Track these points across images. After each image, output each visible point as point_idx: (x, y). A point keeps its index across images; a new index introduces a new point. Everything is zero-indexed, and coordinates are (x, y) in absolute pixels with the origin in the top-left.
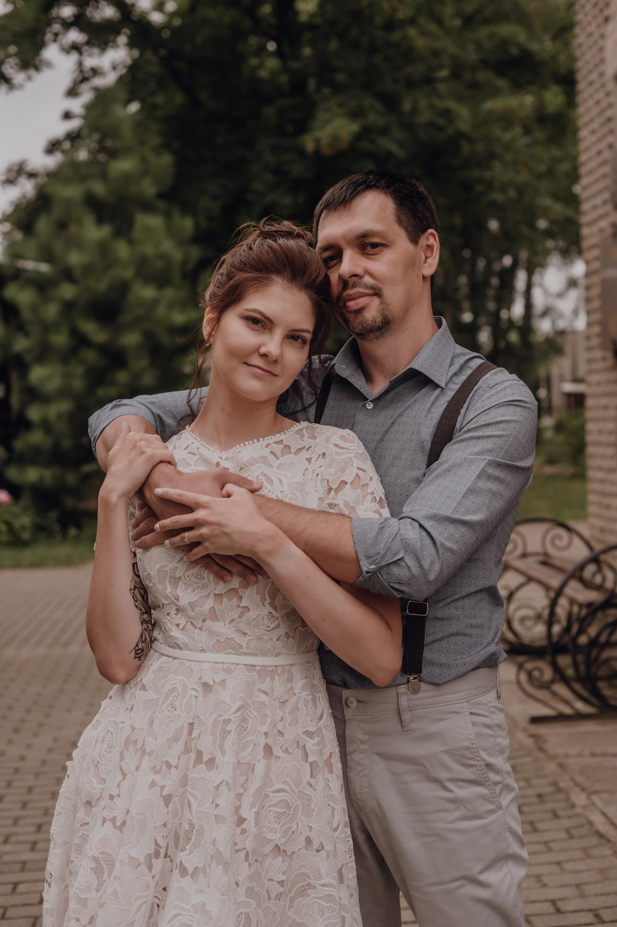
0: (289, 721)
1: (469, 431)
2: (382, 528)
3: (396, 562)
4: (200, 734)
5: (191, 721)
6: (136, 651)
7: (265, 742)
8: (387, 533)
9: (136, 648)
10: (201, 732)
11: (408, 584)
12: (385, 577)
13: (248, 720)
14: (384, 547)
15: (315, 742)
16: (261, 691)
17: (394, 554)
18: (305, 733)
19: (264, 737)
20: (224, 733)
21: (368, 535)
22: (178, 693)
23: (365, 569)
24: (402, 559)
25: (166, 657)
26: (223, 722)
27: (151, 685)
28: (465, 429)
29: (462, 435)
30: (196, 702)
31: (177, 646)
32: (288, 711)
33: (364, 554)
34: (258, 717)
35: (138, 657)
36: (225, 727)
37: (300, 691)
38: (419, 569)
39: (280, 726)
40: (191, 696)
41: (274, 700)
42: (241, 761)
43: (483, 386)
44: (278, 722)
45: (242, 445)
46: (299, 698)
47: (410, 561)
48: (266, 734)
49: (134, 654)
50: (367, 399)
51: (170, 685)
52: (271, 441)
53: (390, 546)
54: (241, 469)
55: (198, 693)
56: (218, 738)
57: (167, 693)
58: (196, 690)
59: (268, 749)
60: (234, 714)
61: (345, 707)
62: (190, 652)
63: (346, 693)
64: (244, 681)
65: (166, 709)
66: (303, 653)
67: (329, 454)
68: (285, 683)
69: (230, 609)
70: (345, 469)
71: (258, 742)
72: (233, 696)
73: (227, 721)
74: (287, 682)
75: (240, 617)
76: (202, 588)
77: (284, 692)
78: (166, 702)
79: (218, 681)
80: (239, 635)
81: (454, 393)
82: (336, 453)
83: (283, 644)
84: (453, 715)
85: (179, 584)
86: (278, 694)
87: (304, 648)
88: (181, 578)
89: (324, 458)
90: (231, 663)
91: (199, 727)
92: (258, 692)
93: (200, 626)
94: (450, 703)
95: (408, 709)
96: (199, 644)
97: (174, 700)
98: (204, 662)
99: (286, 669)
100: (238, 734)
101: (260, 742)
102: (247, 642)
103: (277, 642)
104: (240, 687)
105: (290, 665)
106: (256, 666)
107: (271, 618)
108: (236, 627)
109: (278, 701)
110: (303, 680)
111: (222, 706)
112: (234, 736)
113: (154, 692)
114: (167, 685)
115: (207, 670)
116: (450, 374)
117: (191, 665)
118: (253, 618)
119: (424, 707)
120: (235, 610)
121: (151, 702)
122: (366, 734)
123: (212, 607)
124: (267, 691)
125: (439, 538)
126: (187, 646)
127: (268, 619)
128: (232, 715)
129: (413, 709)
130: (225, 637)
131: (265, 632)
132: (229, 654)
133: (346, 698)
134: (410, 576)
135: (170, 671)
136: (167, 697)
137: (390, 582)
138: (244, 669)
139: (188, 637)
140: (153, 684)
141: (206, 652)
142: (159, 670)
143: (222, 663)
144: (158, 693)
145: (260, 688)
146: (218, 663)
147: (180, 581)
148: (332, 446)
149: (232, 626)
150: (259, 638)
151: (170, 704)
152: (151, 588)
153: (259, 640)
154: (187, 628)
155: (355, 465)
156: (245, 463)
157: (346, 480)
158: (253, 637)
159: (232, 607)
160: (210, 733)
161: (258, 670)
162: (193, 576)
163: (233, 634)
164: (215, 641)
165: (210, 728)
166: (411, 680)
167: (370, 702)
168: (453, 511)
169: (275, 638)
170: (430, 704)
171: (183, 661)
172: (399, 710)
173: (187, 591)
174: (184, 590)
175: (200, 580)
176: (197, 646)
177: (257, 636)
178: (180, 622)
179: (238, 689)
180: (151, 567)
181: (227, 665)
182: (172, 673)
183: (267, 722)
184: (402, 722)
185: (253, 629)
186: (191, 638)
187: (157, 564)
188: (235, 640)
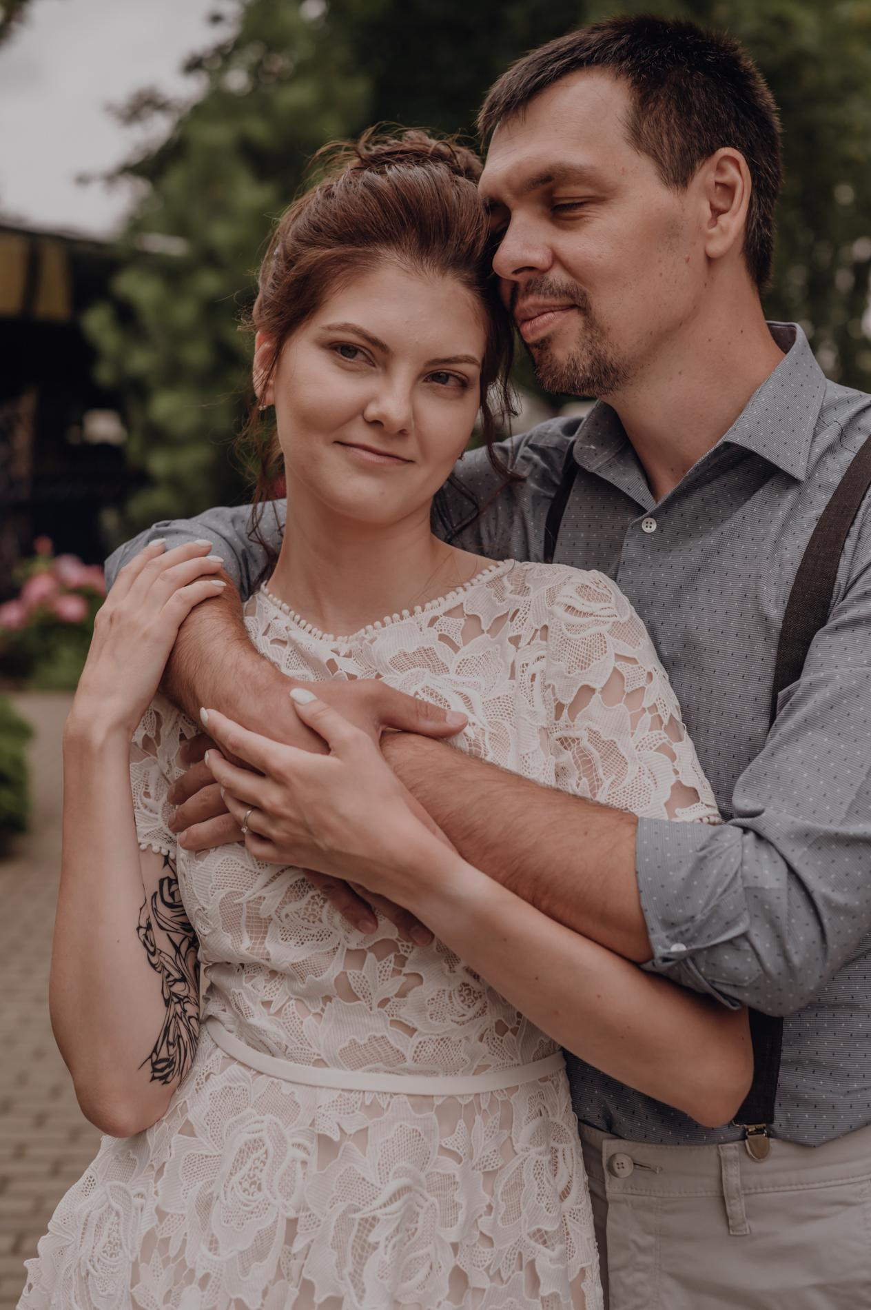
0: (502, 1211)
1: (866, 596)
2: (703, 858)
3: (730, 942)
4: (309, 1247)
5: (291, 1214)
6: (153, 1065)
7: (452, 1265)
8: (713, 871)
9: (154, 1057)
10: (312, 1241)
11: (755, 989)
12: (703, 970)
13: (418, 1214)
14: (706, 905)
15: (554, 1254)
16: (444, 1150)
17: (727, 924)
18: (534, 1234)
19: (452, 1254)
20: (363, 1248)
21: (671, 873)
22: (266, 1152)
24: (744, 936)
25: (240, 1067)
26: (360, 1224)
27: (205, 1126)
30: (305, 1174)
31: (265, 1048)
32: (500, 1192)
33: (660, 918)
34: (438, 1206)
35: (161, 1078)
36: (364, 1236)
37: (528, 1146)
39: (485, 1224)
40: (294, 1160)
41: (474, 1168)
42: (400, 1300)
44: (481, 1216)
45: (378, 624)
46: (524, 1160)
47: (762, 942)
48: (455, 1247)
49: (149, 1070)
51: (249, 1133)
52: (438, 612)
53: (718, 905)
55: (309, 1155)
56: (350, 1259)
57: (241, 1151)
58: (305, 1149)
59: (459, 1277)
60: (385, 1205)
61: (606, 1173)
62: (292, 1064)
63: (609, 1146)
64: (408, 1132)
65: (240, 1186)
66: (534, 1061)
67: (554, 630)
68: (497, 1131)
69: (380, 977)
70: (590, 660)
71: (439, 1263)
72: (383, 1165)
73: (370, 1223)
74: (500, 1129)
75: (402, 994)
76: (320, 936)
77: (493, 1149)
78: (238, 1169)
79: (351, 1131)
80: (400, 1031)
81: (830, 497)
82: (570, 627)
83: (492, 1048)
84: (840, 1208)
85: (269, 929)
86: (482, 1156)
87: (536, 1049)
88: (272, 919)
89: (545, 638)
90: (379, 1093)
91: (307, 1229)
92: (439, 1154)
93: (318, 1010)
94: (833, 1183)
95: (743, 1192)
96: (312, 1047)
97: (257, 1168)
98: (322, 1087)
99: (498, 1100)
100: (394, 1247)
101: (441, 1263)
102: (415, 1046)
103: (479, 1043)
104: (399, 1145)
105: (506, 1089)
106: (433, 1096)
107: (467, 995)
108: (393, 1015)
109: (482, 1171)
110: (533, 1121)
111: (358, 1186)
112: (386, 1254)
113: (211, 1139)
114: (240, 1132)
115: (329, 1107)
116: (817, 451)
117: (293, 1093)
118: (430, 998)
119: (777, 1189)
120: (390, 979)
121: (204, 1160)
122: (650, 1233)
123: (342, 973)
124: (457, 1150)
125: (819, 888)
126: (286, 1050)
127: (462, 998)
128: (381, 1208)
129: (753, 1191)
130: (369, 1034)
131: (455, 1025)
132: (376, 1071)
133: (610, 1155)
134: (761, 972)
135: (247, 1099)
136: (240, 1159)
137: (713, 982)
138: (409, 1104)
139: (289, 1031)
140: (209, 1123)
141: (327, 1066)
142: (224, 1094)
143: (359, 1091)
144: (219, 1144)
145: (444, 1145)
146: (351, 1091)
147: (270, 923)
148: (559, 610)
149: (386, 1011)
150: (442, 1040)
151: (249, 1175)
152: (207, 938)
153: (441, 1043)
154: (287, 1011)
155: (611, 651)
156: (386, 665)
157: (593, 685)
158: (430, 1036)
159: (383, 972)
160: (331, 1244)
161: (438, 1106)
162: (296, 916)
163: (387, 1029)
164: (346, 1044)
165: (332, 1233)
166: (751, 1134)
167: (661, 1169)
168: (848, 813)
169: (475, 1037)
170: (791, 1185)
171: (276, 1081)
172: (722, 1192)
173: (286, 943)
174: (280, 940)
175: (314, 922)
176: (307, 1052)
177: (438, 1035)
178: (274, 999)
179: (393, 1150)
180: (207, 895)
181: (372, 1096)
182: (251, 1105)
183: (457, 1221)
184: (727, 1218)
185: (430, 1020)
186: (293, 1034)
187: (219, 889)
188: (388, 1042)
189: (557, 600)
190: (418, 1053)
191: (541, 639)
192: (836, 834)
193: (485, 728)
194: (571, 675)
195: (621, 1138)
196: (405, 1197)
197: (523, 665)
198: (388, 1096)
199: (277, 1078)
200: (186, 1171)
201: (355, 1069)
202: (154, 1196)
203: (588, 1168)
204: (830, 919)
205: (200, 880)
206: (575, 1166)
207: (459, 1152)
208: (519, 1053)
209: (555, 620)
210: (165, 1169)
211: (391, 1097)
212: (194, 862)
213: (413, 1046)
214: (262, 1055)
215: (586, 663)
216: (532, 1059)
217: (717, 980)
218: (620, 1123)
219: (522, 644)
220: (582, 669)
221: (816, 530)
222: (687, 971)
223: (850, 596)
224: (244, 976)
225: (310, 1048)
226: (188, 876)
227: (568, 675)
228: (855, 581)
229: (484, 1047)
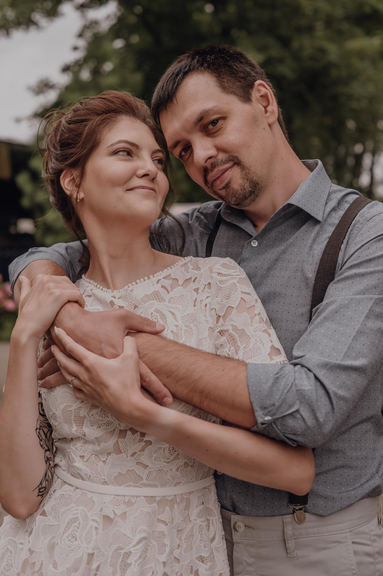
0: (184, 547)
1: (351, 267)
2: (277, 378)
3: (291, 414)
4: (99, 565)
5: (90, 551)
6: (39, 489)
7: (163, 572)
8: (282, 383)
9: (40, 486)
10: (101, 563)
11: (303, 435)
12: (279, 428)
13: (148, 549)
14: (280, 398)
15: (207, 567)
16: (159, 520)
17: (290, 406)
18: (198, 558)
19: (163, 567)
20: (125, 566)
21: (263, 385)
22: (79, 523)
23: (260, 420)
24: (297, 411)
25: (69, 486)
26: (123, 555)
27: (51, 511)
28: (347, 265)
29: (345, 271)
30: (97, 533)
31: (80, 477)
32: (184, 538)
33: (259, 405)
34: (156, 546)
35: (41, 495)
36: (125, 560)
37: (196, 518)
38: (314, 421)
39: (176, 553)
40: (91, 527)
41: (173, 528)
43: (361, 220)
44: (175, 550)
45: (134, 283)
46: (195, 524)
47: (306, 413)
48: (164, 563)
49: (38, 491)
50: (252, 236)
51: (72, 515)
52: (160, 277)
53: (285, 398)
54: (136, 307)
55: (99, 524)
56: (119, 570)
57: (68, 523)
58: (97, 522)
61: (233, 530)
62: (92, 484)
63: (234, 518)
64: (145, 513)
65: (67, 539)
66: (201, 480)
67: (214, 284)
68: (183, 511)
69: (133, 442)
70: (230, 295)
71: (157, 571)
72: (134, 528)
73: (128, 554)
74: (185, 510)
75: (143, 450)
76: (108, 424)
77: (182, 520)
78: (67, 531)
79: (119, 513)
80: (140, 467)
81: (334, 228)
82: (221, 282)
83: (182, 474)
84: (336, 544)
85: (84, 421)
86: (177, 523)
87: (202, 475)
88: (85, 417)
89: (210, 288)
90: (131, 496)
91: (99, 558)
92: (157, 522)
93: (104, 459)
94: (333, 533)
95: (293, 537)
96: (101, 476)
97: (75, 530)
98: (106, 494)
99: (184, 498)
100: (139, 565)
101: (158, 571)
102: (147, 474)
103: (176, 472)
104: (141, 519)
105: (188, 493)
106: (155, 497)
107: (172, 450)
108: (137, 460)
109: (177, 529)
110: (199, 507)
111: (122, 538)
112: (135, 568)
113: (54, 518)
114: (68, 514)
115: (109, 503)
116: (328, 209)
117: (92, 497)
118: (155, 450)
119: (308, 536)
120: (138, 444)
121: (51, 527)
122: (252, 557)
123: (116, 441)
124: (165, 520)
125: (332, 388)
126: (90, 477)
127: (169, 451)
128: (133, 547)
129: (298, 537)
130: (127, 469)
131: (165, 464)
132: (130, 486)
133: (234, 522)
134: (306, 427)
135: (72, 500)
136: (68, 526)
137: (284, 433)
138: (145, 500)
139: (91, 469)
140: (53, 510)
141: (108, 484)
142: (60, 497)
143: (123, 496)
144: (57, 520)
145: (159, 518)
146: (119, 496)
147: (85, 419)
148: (215, 275)
149: (134, 458)
150: (159, 470)
151: (71, 534)
152: (56, 427)
153: (159, 471)
154: (91, 460)
155: (239, 290)
156: (139, 302)
157: (232, 306)
158: (154, 469)
159: (135, 440)
160: (110, 564)
161: (158, 501)
162: (97, 415)
163: (134, 466)
164: (117, 474)
165: (110, 559)
166: (297, 510)
167: (257, 528)
168: (344, 356)
169: (174, 469)
170: (315, 534)
171: (85, 491)
172: (284, 537)
173: (92, 427)
174: (90, 426)
175: (105, 418)
176: (99, 478)
177: (158, 468)
178: (85, 455)
179: (138, 521)
180: (56, 407)
181: (128, 498)
182: (73, 503)
183: (165, 552)
184: (286, 549)
185: (154, 461)
186: (93, 470)
187: (61, 404)
188: (135, 472)
189: (214, 271)
190: (148, 476)
191: (208, 289)
192: (339, 365)
193: (182, 328)
194: (222, 303)
195: (239, 514)
196: (144, 542)
197: (201, 300)
198: (135, 497)
199: (85, 490)
200: (43, 532)
201: (121, 485)
202: (28, 543)
203: (225, 529)
204: (336, 402)
205: (52, 401)
206: (218, 527)
207: (166, 521)
208: (194, 477)
209: (214, 280)
210: (33, 531)
211: (137, 498)
212: (49, 393)
213: (146, 473)
214: (78, 480)
215: (228, 297)
216: (200, 479)
217: (286, 432)
218: (239, 508)
219: (200, 291)
220: (227, 300)
221: (328, 242)
222: (272, 429)
223: (343, 268)
224: (72, 444)
225: (100, 477)
226: (47, 400)
227: (221, 302)
228: (346, 262)
229: (179, 474)
